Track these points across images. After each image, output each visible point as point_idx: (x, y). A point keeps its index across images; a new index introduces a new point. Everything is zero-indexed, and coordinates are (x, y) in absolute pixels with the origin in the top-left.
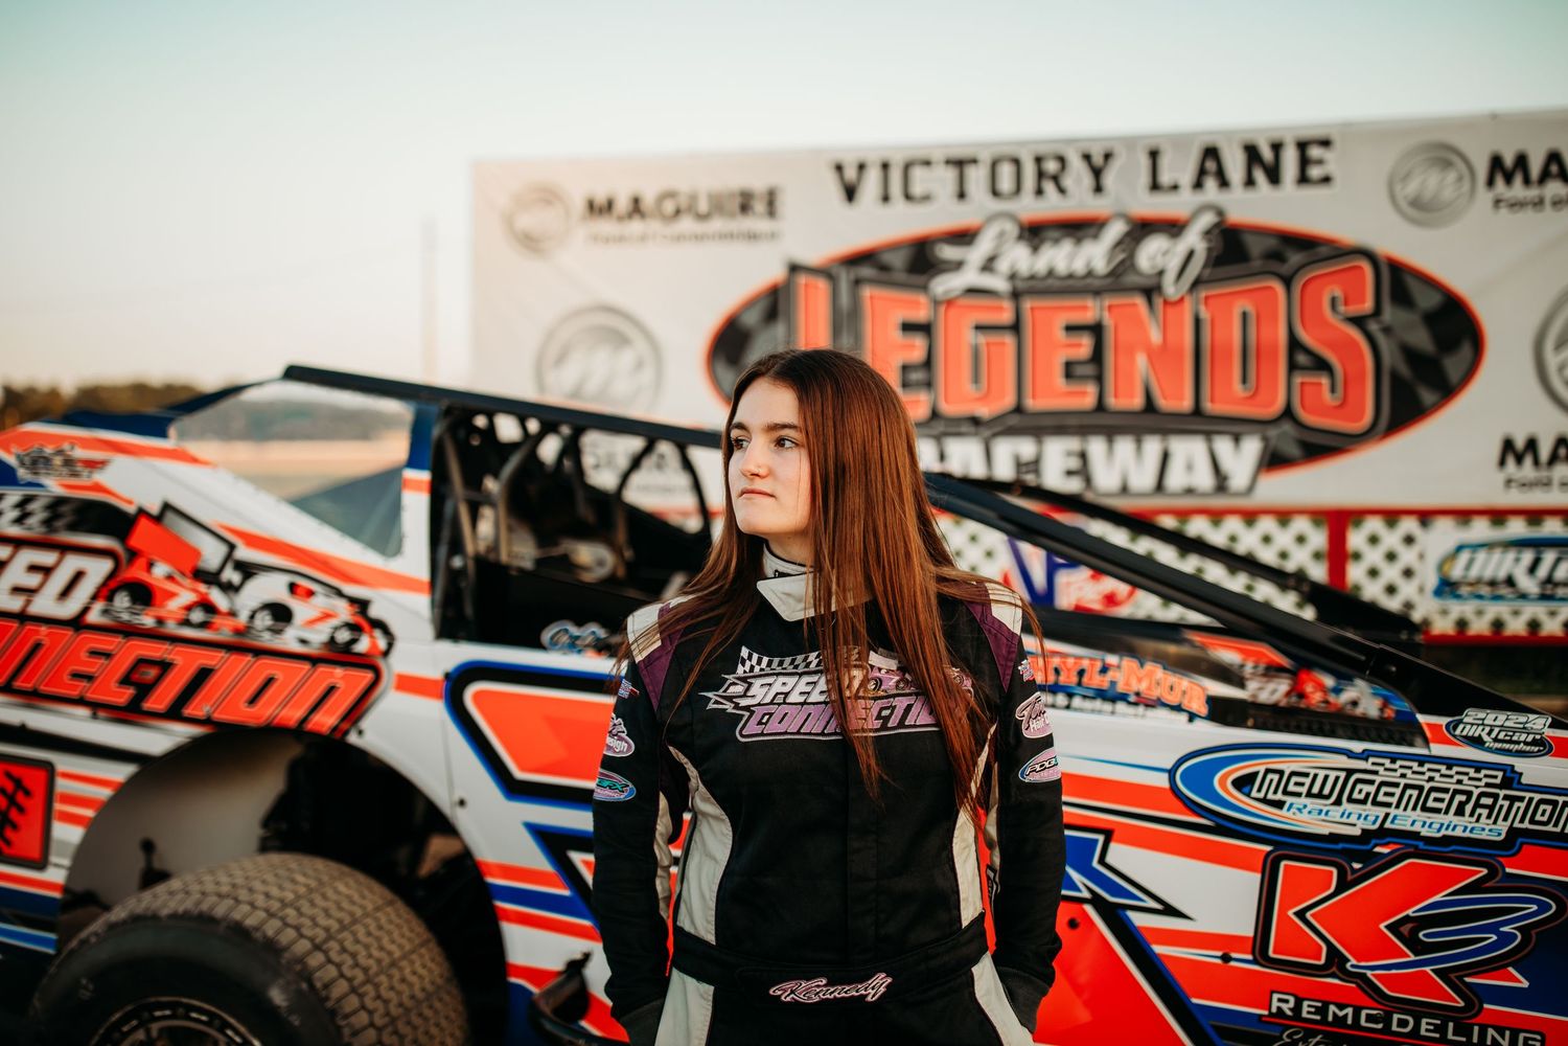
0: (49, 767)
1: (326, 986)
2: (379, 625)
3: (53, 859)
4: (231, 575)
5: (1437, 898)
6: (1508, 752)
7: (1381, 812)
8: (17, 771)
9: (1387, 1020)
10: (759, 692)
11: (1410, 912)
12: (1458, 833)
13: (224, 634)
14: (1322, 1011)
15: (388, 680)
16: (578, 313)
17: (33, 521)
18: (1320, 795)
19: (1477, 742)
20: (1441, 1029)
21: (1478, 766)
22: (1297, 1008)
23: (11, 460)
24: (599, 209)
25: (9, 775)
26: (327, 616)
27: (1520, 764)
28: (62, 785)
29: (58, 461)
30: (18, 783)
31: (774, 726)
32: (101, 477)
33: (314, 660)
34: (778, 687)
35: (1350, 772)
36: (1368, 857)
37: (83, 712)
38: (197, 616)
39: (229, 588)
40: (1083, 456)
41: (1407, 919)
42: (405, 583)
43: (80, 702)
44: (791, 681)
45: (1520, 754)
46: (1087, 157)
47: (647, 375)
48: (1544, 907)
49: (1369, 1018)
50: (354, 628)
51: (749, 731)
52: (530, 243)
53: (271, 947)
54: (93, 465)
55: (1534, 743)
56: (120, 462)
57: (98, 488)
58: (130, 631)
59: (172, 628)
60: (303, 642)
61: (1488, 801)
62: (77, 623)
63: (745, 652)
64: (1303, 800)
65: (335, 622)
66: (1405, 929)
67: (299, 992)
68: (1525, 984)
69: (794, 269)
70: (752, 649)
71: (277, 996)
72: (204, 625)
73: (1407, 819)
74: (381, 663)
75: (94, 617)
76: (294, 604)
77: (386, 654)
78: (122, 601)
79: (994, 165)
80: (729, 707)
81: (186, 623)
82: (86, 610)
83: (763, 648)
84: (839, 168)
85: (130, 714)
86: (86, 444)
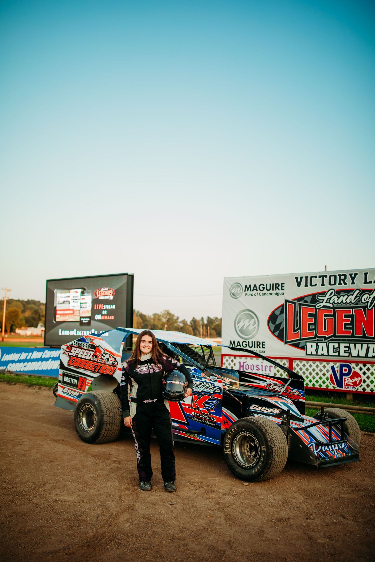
0: (86, 378)
1: (101, 402)
2: (117, 361)
3: (85, 391)
4: (104, 355)
5: (207, 400)
6: (213, 381)
7: (202, 389)
8: (83, 379)
9: (202, 416)
10: (140, 369)
11: (204, 402)
12: (209, 392)
13: (103, 362)
14: (196, 414)
15: (117, 369)
16: (243, 311)
17: (87, 347)
18: (197, 387)
19: (211, 380)
20: (207, 417)
21: (211, 383)
22: (194, 414)
23: (86, 339)
24: (247, 288)
25: (82, 379)
26: (112, 360)
27: (215, 383)
28: (87, 381)
29: (90, 339)
30: (83, 380)
31: (142, 372)
32: (94, 342)
33: (111, 366)
34: (142, 368)
35: (200, 383)
36: (201, 395)
37: (90, 371)
38: (101, 360)
39: (104, 356)
40: (349, 347)
41: (204, 403)
42: (119, 356)
43: (89, 370)
44: (143, 368)
45: (215, 382)
46: (351, 275)
47: (256, 325)
48: (216, 402)
49: (201, 416)
50: (114, 362)
51: (139, 373)
52: (234, 296)
53: (96, 397)
54: (93, 340)
55: (216, 380)
56: (95, 340)
57: (93, 343)
58: (95, 361)
59: (98, 361)
60: (110, 363)
61: (212, 388)
62: (90, 360)
63: (137, 365)
64: (196, 387)
65: (113, 361)
66: (204, 404)
67: (98, 402)
68: (214, 412)
69: (287, 301)
70: (138, 365)
71: (96, 403)
72: (101, 361)
73: (205, 390)
74: (117, 366)
75: (92, 359)
76: (109, 358)
77: (117, 365)
78: (94, 357)
79: (330, 277)
80: (136, 371)
81: (100, 360)
82: (91, 358)
83: (139, 365)
84: (297, 278)
85: (94, 372)
86: (93, 337)
